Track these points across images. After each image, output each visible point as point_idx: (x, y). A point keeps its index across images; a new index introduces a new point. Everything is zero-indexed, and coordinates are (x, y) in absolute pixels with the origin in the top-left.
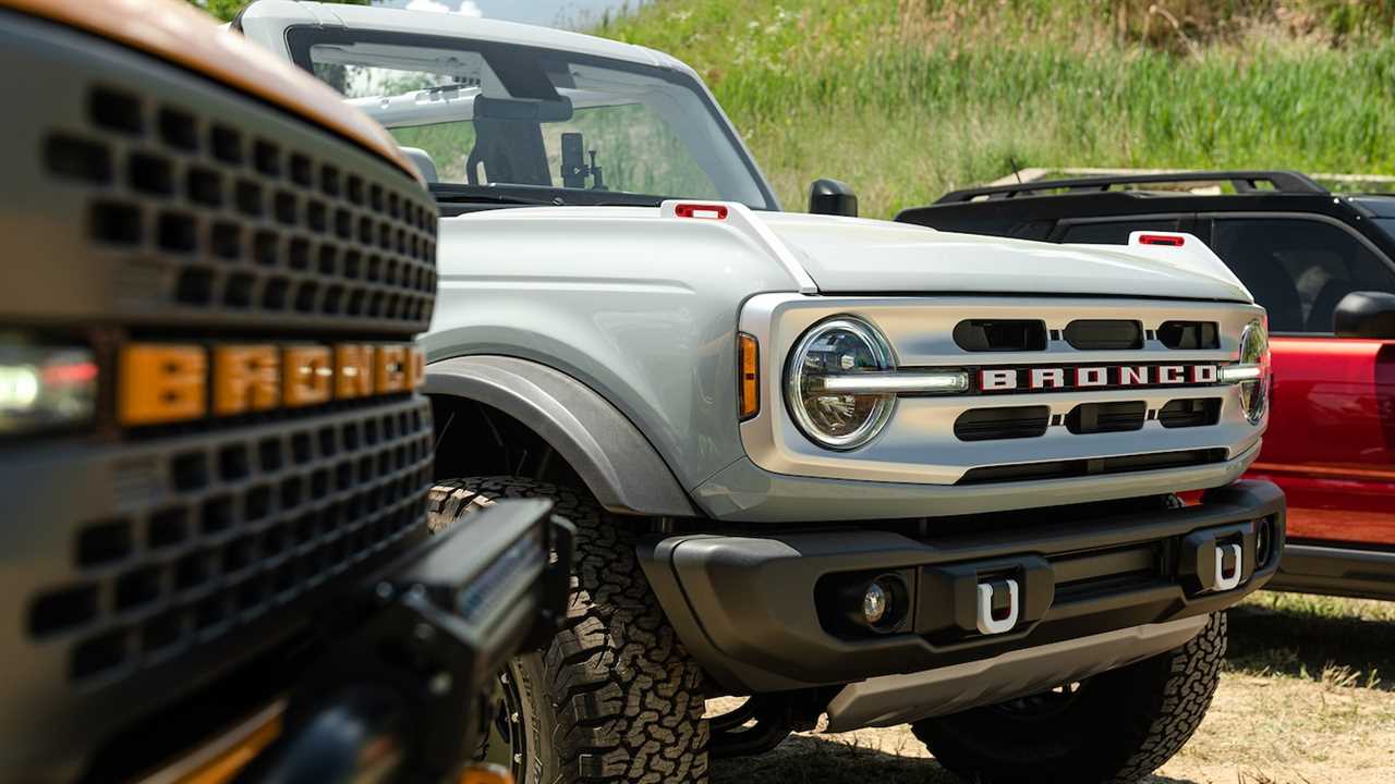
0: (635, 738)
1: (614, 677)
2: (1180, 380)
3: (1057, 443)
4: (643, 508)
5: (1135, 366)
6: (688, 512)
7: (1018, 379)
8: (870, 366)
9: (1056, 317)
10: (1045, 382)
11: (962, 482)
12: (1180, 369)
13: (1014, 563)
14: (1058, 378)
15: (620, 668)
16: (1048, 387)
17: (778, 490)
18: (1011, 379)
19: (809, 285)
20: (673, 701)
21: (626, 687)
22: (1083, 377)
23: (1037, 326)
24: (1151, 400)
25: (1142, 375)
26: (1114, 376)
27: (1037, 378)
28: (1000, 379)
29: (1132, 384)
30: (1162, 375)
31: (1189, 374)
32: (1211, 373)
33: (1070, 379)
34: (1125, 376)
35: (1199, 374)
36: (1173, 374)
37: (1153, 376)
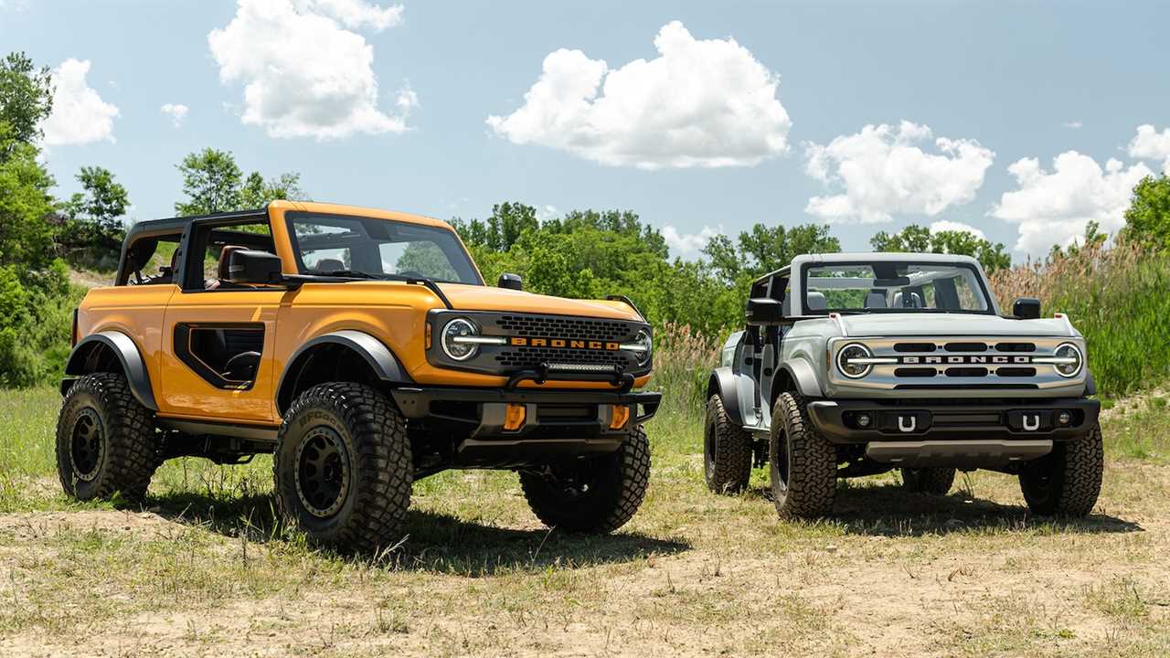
0: (807, 455)
1: (802, 438)
2: (1006, 361)
3: (941, 379)
4: (808, 394)
5: (979, 357)
6: (820, 395)
7: (920, 360)
8: (865, 356)
9: (941, 342)
10: (931, 361)
11: (896, 388)
12: (1006, 358)
13: (914, 412)
14: (939, 360)
15: (805, 437)
16: (934, 362)
17: (840, 389)
18: (916, 360)
19: (845, 334)
20: (822, 447)
21: (806, 441)
22: (951, 360)
24: (990, 367)
25: (983, 359)
26: (967, 360)
27: (928, 360)
28: (911, 360)
29: (978, 362)
30: (995, 359)
31: (1011, 360)
32: (1027, 360)
33: (945, 360)
34: (973, 360)
35: (1017, 360)
36: (1002, 360)
37: (989, 360)
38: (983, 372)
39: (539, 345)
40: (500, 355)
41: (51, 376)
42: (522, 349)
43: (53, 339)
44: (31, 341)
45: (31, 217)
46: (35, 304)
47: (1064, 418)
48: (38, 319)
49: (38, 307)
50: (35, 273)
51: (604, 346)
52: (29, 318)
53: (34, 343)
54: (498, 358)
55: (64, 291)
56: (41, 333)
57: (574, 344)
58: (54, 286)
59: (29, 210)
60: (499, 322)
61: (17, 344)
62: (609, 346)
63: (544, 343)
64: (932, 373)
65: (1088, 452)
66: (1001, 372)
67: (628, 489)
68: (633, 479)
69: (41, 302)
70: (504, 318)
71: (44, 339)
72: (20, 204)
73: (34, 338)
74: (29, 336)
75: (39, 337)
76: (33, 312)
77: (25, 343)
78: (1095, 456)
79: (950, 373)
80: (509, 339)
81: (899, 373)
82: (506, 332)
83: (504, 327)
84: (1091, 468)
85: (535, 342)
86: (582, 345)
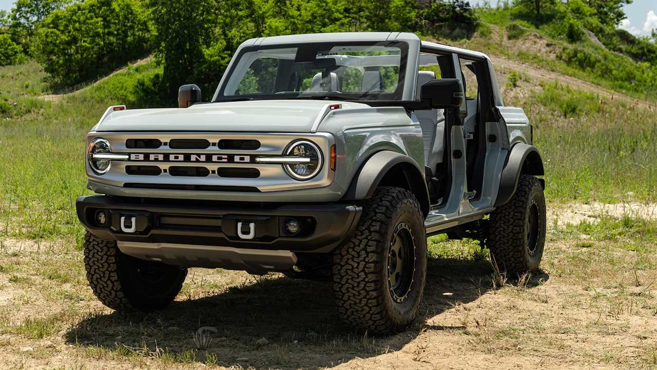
2: (226, 160)
5: (199, 155)
7: (144, 157)
9: (165, 138)
10: (155, 158)
11: (125, 187)
12: (226, 157)
13: (136, 213)
14: (161, 157)
16: (156, 160)
18: (141, 157)
19: (96, 129)
22: (172, 157)
23: (157, 141)
24: (211, 167)
25: (203, 158)
26: (187, 158)
27: (152, 157)
28: (137, 157)
29: (197, 161)
30: (215, 158)
31: (231, 159)
32: (247, 159)
33: (166, 158)
34: (193, 158)
35: (237, 159)
36: (221, 158)
37: (209, 158)
38: (203, 172)
47: (293, 227)
64: (156, 171)
65: (356, 265)
66: (223, 173)
78: (363, 271)
79: (174, 171)
81: (130, 170)
84: (359, 283)
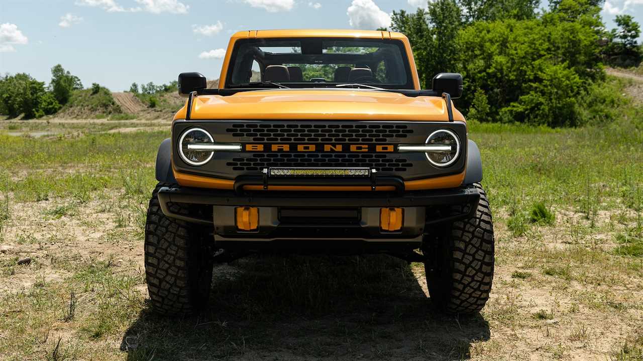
39: (280, 150)
40: (231, 161)
41: (591, 121)
42: (257, 154)
43: (595, 102)
44: (583, 104)
45: (586, 42)
46: (586, 86)
48: (588, 93)
49: (588, 87)
50: (589, 70)
51: (372, 148)
52: (583, 92)
53: (585, 105)
54: (229, 164)
55: (603, 78)
56: (589, 99)
57: (327, 148)
58: (598, 76)
59: (585, 39)
60: (228, 130)
61: (576, 106)
62: (379, 148)
63: (286, 148)
67: (460, 282)
68: (464, 274)
69: (589, 85)
70: (234, 126)
71: (590, 103)
72: (581, 36)
73: (585, 102)
74: (582, 101)
75: (588, 102)
76: (586, 89)
77: (580, 105)
80: (243, 145)
82: (238, 139)
83: (234, 135)
85: (275, 148)
86: (339, 148)
